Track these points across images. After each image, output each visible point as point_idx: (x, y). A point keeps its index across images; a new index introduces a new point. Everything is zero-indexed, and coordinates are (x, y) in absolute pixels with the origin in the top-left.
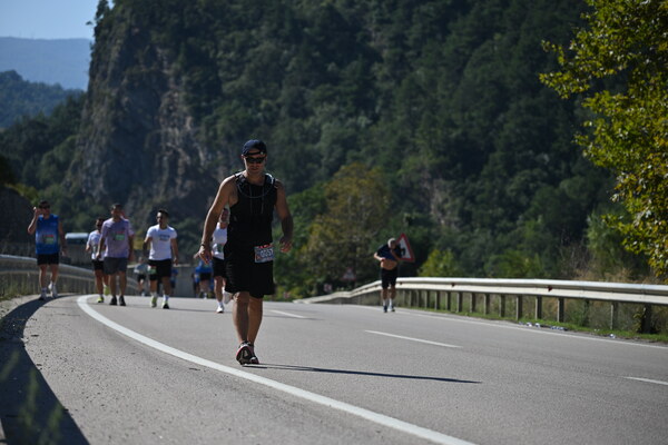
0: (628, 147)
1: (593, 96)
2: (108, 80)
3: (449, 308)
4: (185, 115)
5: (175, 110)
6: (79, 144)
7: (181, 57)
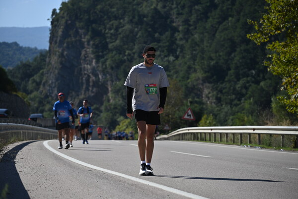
0: (288, 66)
1: (271, 44)
2: (57, 44)
3: (210, 140)
4: (92, 59)
5: (88, 57)
6: (46, 73)
7: (90, 33)
